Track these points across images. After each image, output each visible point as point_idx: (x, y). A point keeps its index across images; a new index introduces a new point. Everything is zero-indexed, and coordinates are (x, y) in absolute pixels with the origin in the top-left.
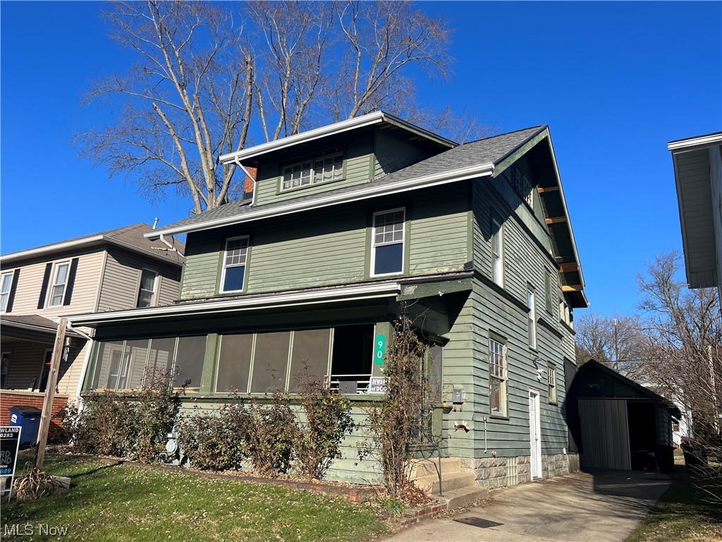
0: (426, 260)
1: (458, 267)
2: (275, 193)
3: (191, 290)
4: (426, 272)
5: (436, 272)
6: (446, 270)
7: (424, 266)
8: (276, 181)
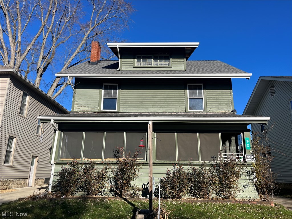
0: (214, 107)
1: (228, 111)
2: (133, 66)
3: (81, 107)
4: (215, 111)
5: (219, 112)
6: (224, 112)
7: (214, 109)
8: (133, 61)
